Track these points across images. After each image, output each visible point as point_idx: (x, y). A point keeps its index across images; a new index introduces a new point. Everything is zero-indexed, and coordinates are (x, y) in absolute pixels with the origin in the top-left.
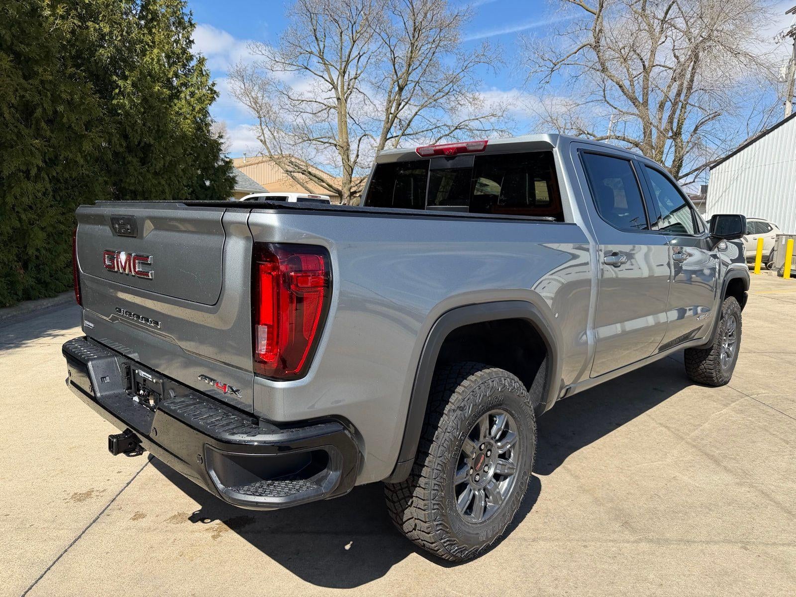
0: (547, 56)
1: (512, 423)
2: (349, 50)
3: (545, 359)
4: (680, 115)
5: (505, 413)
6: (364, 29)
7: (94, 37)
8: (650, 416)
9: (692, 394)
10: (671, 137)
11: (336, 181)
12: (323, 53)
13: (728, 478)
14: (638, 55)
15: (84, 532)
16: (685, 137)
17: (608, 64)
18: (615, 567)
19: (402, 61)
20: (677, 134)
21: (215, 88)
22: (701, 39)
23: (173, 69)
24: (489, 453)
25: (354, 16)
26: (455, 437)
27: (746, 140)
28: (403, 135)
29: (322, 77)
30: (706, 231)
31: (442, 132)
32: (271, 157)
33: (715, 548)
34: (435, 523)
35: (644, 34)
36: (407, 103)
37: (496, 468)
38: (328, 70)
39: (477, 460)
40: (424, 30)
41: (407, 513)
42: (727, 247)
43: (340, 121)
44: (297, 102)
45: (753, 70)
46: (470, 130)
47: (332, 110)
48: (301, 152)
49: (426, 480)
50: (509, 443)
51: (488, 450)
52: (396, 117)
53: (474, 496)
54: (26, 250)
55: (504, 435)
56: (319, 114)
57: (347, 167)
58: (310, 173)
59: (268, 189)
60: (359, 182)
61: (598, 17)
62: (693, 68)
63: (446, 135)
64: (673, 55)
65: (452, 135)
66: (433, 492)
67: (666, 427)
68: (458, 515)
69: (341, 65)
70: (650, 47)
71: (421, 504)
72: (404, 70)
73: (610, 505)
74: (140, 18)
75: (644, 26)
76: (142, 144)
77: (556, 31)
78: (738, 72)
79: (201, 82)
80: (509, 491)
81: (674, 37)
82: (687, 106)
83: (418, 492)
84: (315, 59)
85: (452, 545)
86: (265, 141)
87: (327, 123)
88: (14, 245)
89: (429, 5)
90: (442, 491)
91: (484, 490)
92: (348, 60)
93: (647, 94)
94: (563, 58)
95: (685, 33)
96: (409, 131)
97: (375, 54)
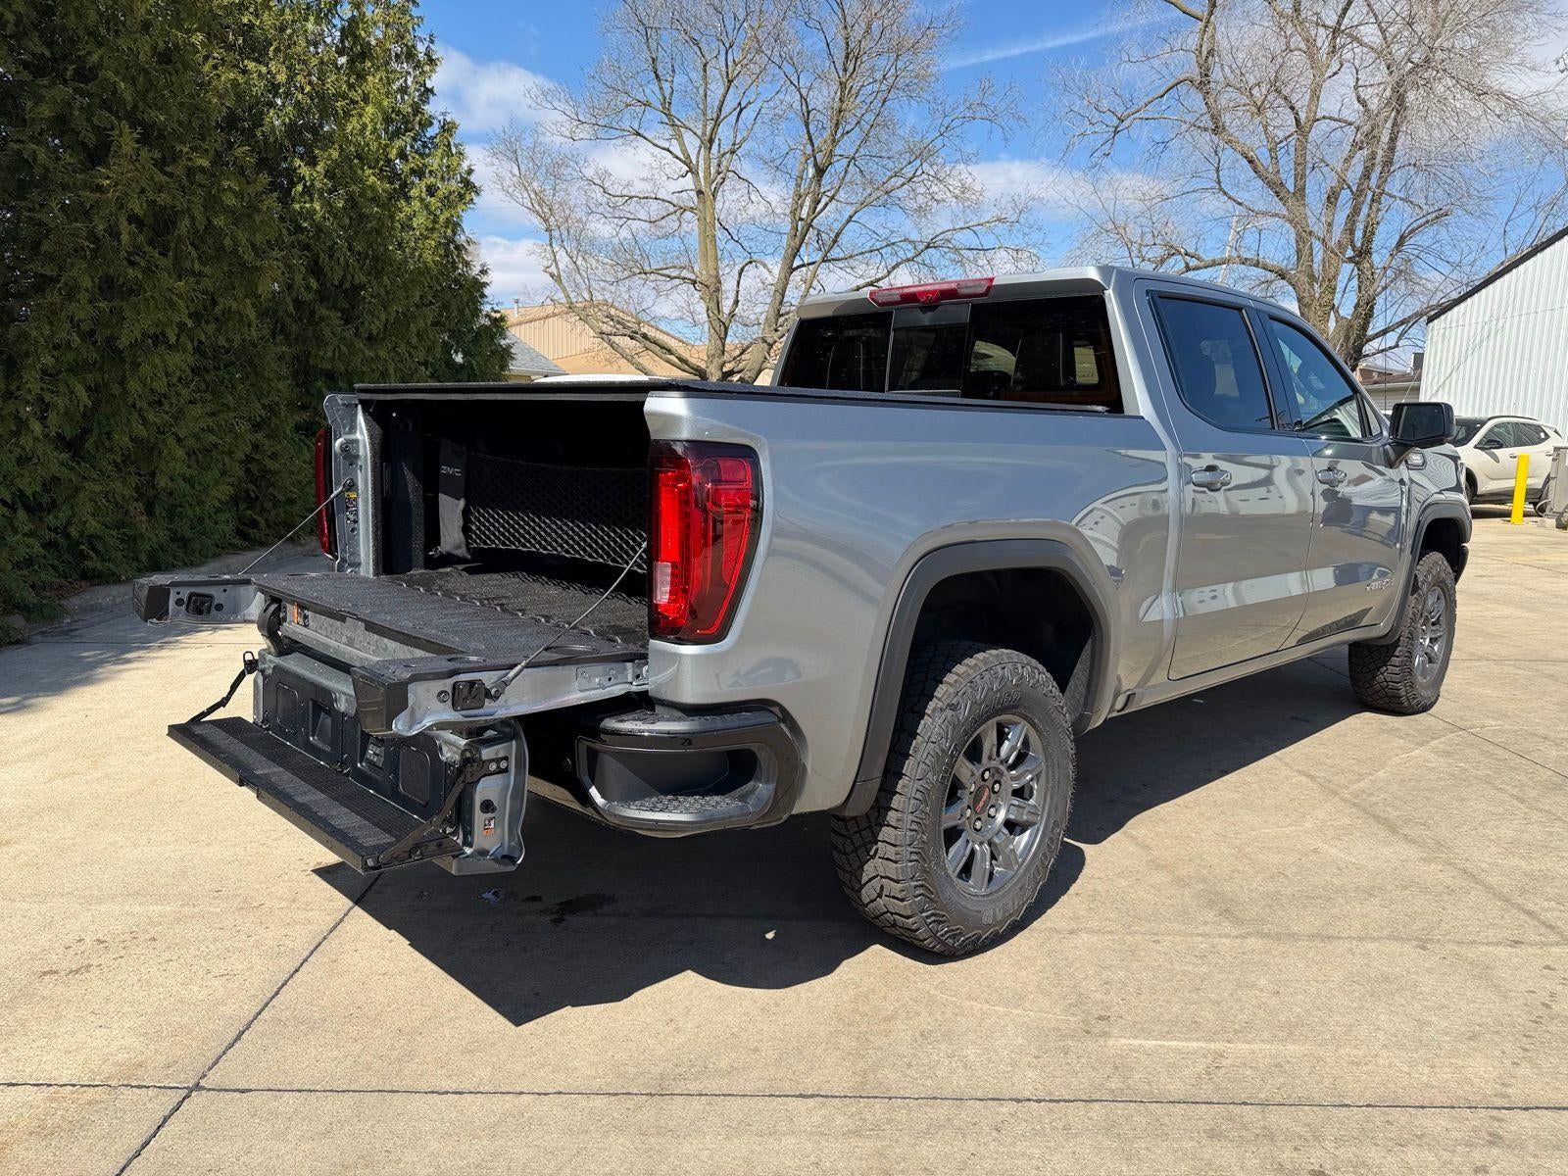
0: (1105, 104)
1: (1034, 738)
2: (720, 97)
3: (1090, 640)
4: (1369, 215)
5: (1024, 722)
6: (749, 57)
7: (259, 87)
8: (1280, 759)
9: (1362, 726)
10: (1351, 260)
11: (693, 351)
12: (670, 104)
13: (1411, 852)
14: (1285, 98)
15: (346, 915)
16: (1378, 259)
17: (1226, 118)
18: (1204, 969)
19: (822, 119)
20: (1363, 254)
21: (473, 178)
22: (1410, 65)
23: (398, 143)
24: (997, 787)
25: (730, 31)
26: (943, 751)
27: (1502, 264)
28: (824, 261)
29: (668, 150)
30: (1385, 433)
31: (901, 253)
32: (571, 307)
33: (1371, 946)
34: (913, 884)
35: (1297, 58)
36: (832, 198)
37: (1008, 811)
38: (679, 138)
39: (977, 796)
40: (865, 58)
41: (869, 869)
42: (1424, 463)
43: (703, 233)
44: (621, 201)
45: (1514, 125)
46: (957, 250)
47: (688, 215)
48: (626, 297)
49: (899, 815)
50: (1030, 772)
51: (995, 782)
52: (810, 225)
53: (973, 852)
54: (153, 479)
55: (1021, 758)
56: (663, 222)
57: (716, 324)
58: (645, 336)
59: (564, 367)
60: (738, 352)
61: (1206, 27)
62: (1395, 124)
63: (908, 260)
64: (1354, 99)
65: (919, 259)
66: (909, 833)
67: (1309, 776)
68: (948, 876)
69: (705, 126)
70: (1310, 82)
71: (891, 852)
72: (827, 134)
73: (1201, 886)
74: (340, 52)
75: (1297, 41)
76: (347, 285)
77: (1124, 54)
78: (1487, 129)
79: (448, 167)
80: (1030, 850)
81: (1357, 62)
82: (1383, 200)
83: (885, 833)
84: (653, 116)
85: (939, 922)
86: (559, 276)
87: (677, 239)
88: (132, 469)
89: (876, 7)
90: (923, 833)
91: (990, 845)
92: (718, 117)
93: (1303, 176)
94: (1136, 108)
95: (1379, 53)
96: (836, 252)
97: (771, 104)
